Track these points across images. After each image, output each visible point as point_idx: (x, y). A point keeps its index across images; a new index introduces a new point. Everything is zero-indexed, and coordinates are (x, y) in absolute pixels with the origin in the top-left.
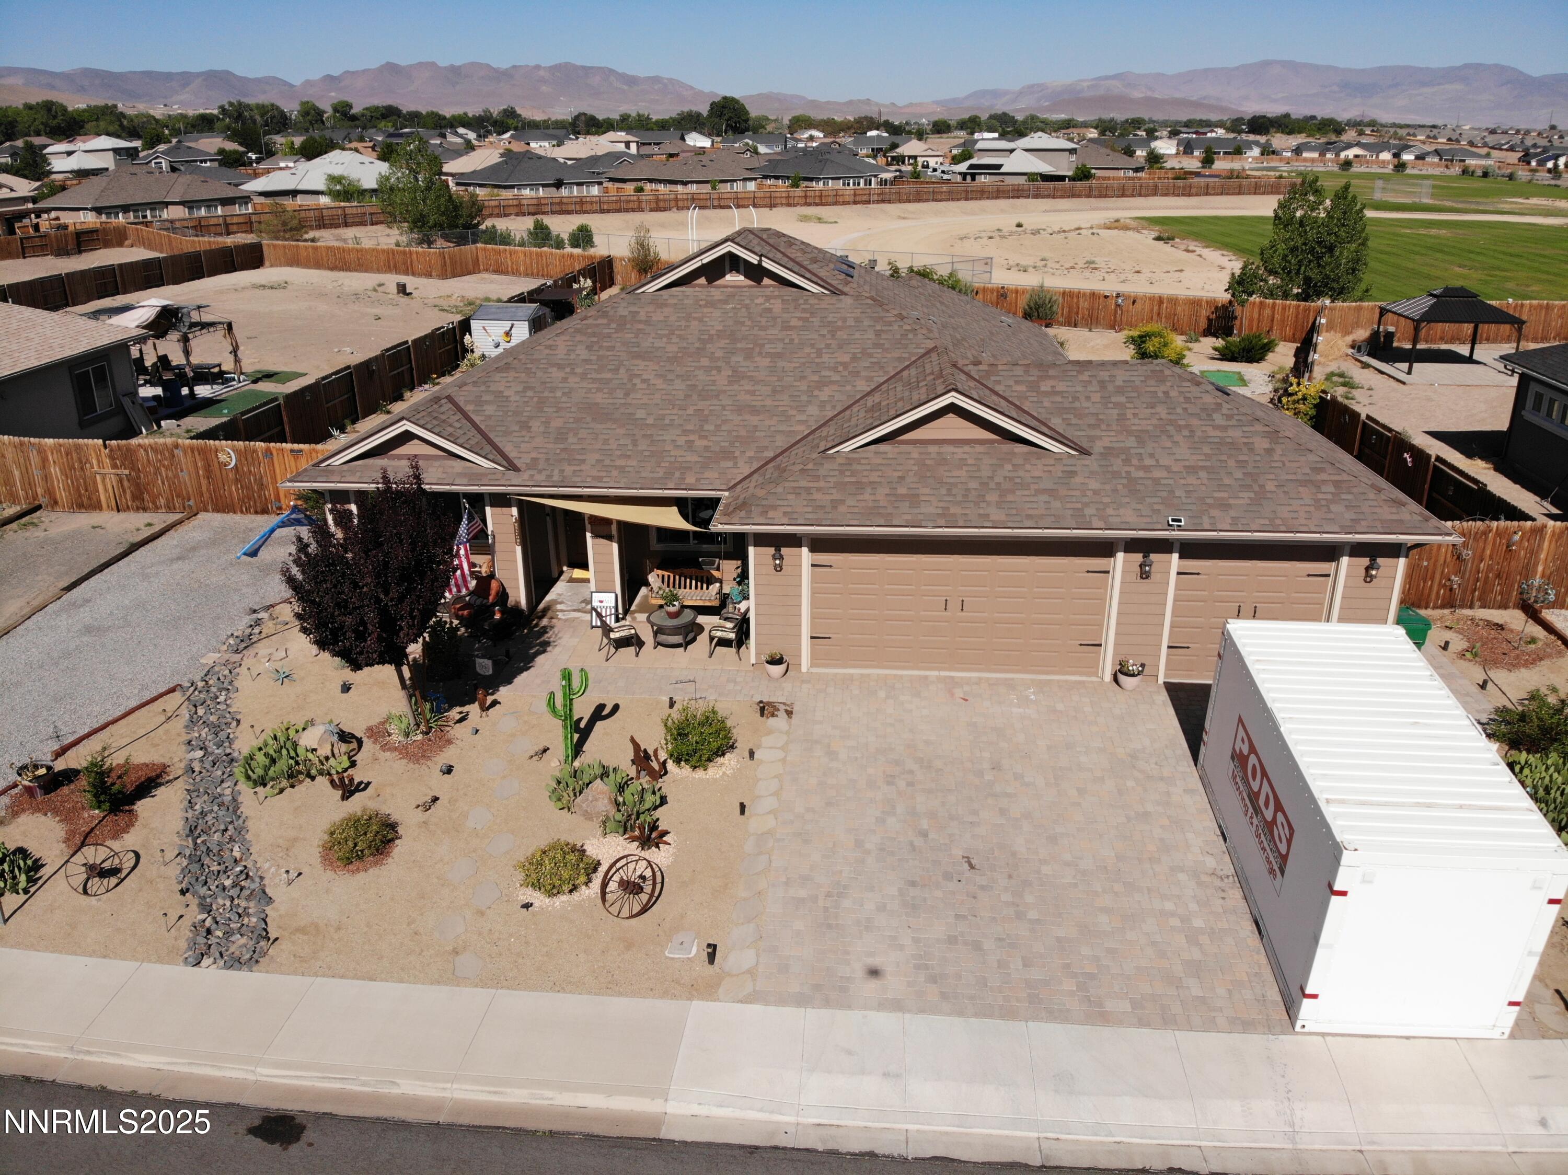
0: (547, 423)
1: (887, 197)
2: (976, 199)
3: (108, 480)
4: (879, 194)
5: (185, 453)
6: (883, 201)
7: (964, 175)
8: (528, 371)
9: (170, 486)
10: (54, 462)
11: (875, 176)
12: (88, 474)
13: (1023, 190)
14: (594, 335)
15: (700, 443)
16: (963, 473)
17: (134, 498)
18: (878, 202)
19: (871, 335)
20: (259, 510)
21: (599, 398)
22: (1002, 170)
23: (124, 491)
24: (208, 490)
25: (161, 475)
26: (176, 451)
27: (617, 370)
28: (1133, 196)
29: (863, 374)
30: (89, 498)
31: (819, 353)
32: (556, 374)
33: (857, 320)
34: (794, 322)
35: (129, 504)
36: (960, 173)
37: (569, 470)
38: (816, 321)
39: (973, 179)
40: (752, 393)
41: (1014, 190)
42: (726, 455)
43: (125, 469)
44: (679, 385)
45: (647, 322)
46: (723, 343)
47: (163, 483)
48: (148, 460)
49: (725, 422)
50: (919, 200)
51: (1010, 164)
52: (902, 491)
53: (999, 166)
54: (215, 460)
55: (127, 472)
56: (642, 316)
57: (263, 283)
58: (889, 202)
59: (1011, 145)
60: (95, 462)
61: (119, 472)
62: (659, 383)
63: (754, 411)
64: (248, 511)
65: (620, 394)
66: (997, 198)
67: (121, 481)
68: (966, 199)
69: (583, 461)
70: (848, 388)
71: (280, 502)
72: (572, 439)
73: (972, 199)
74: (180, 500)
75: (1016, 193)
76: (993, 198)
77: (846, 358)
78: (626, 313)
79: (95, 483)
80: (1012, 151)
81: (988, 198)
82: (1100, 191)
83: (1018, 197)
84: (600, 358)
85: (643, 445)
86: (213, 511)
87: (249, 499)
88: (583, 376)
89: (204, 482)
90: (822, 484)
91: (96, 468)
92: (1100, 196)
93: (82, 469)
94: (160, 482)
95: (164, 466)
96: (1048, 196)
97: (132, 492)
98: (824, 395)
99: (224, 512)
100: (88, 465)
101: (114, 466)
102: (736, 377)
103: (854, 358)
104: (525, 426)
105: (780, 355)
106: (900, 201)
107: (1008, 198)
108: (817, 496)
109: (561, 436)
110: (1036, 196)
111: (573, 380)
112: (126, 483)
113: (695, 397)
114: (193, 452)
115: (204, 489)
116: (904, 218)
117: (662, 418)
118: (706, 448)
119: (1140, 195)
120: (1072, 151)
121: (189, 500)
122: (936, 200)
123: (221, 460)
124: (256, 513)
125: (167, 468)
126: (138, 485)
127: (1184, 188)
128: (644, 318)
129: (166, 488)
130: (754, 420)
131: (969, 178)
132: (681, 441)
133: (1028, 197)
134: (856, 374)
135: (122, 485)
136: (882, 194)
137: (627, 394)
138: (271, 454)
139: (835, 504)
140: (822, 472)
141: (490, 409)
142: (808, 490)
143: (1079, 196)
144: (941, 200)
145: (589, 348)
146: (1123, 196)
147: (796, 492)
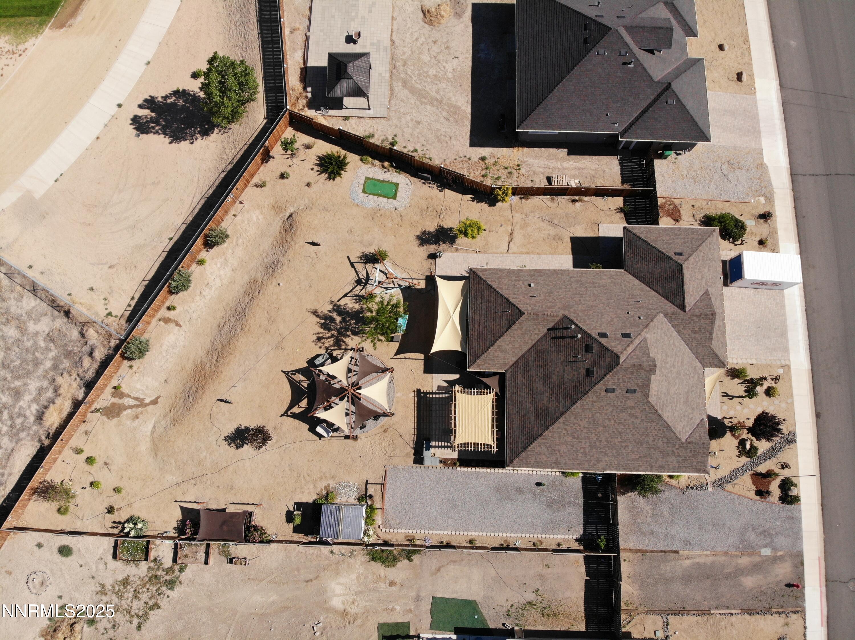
15: (692, 375)
21: (682, 401)
84: (671, 403)
141: (687, 429)
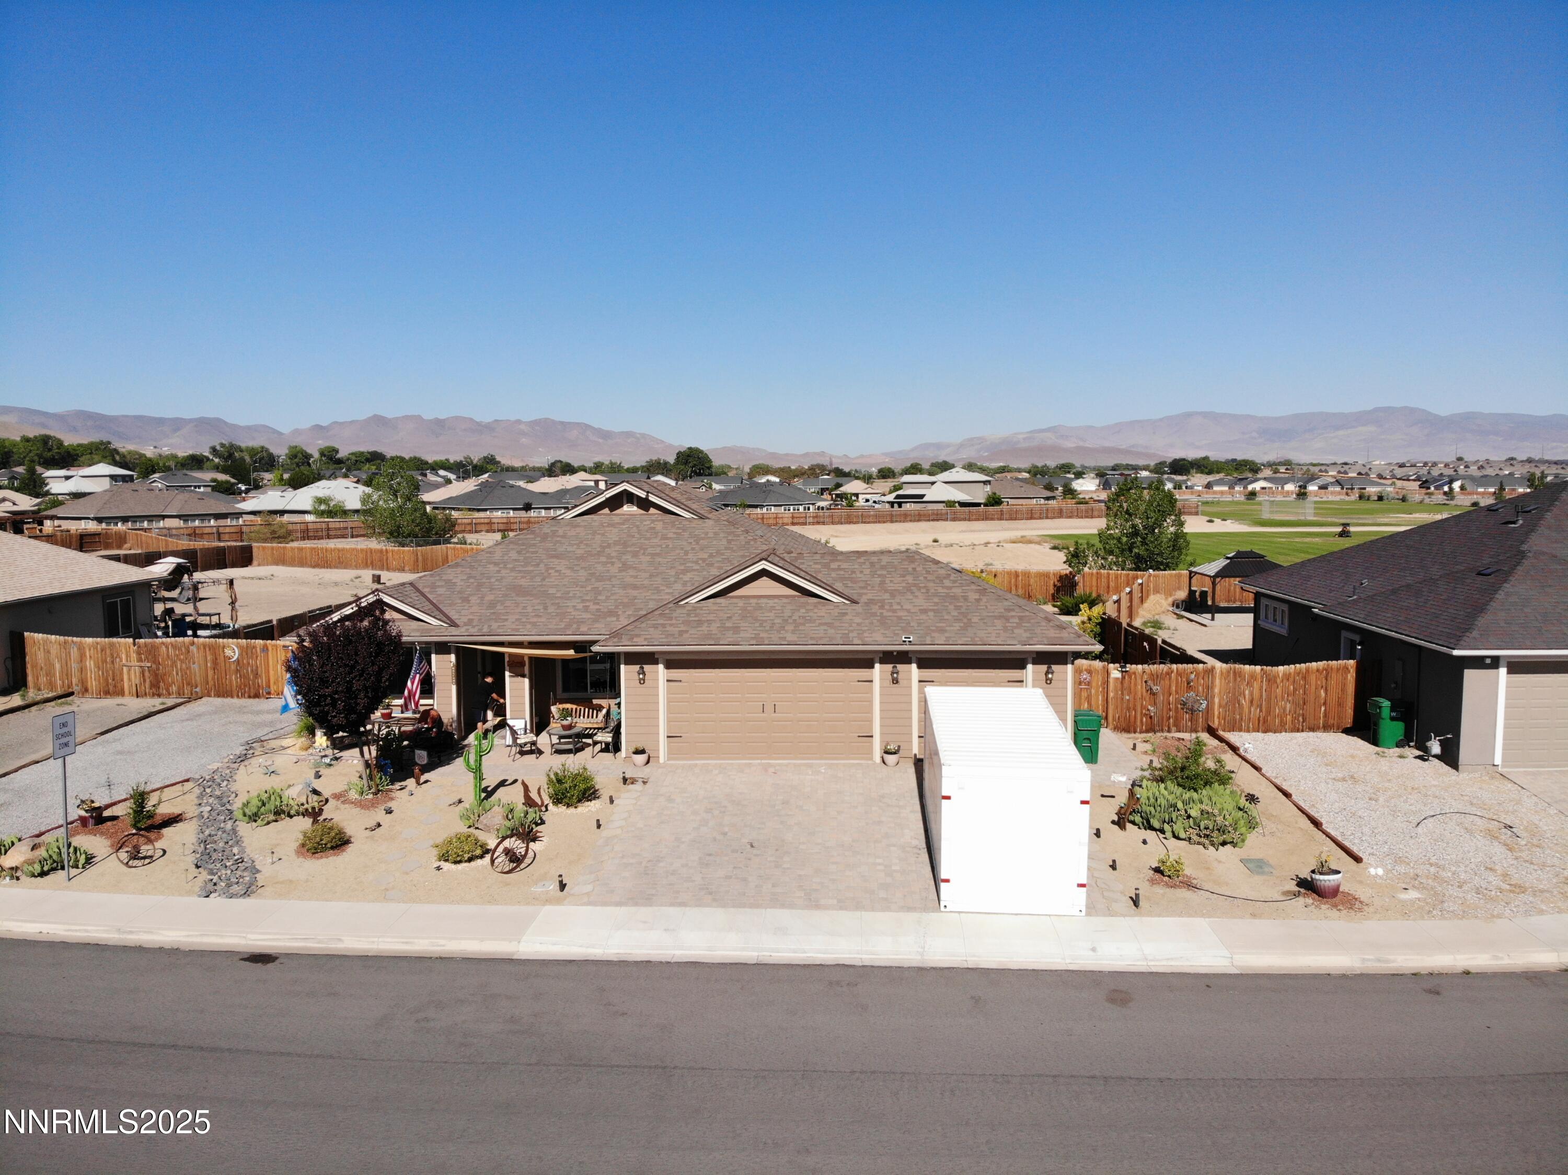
0: (482, 598)
1: (822, 520)
2: (900, 522)
3: (132, 672)
4: (814, 517)
5: (198, 648)
6: (818, 523)
7: (892, 504)
8: (472, 567)
9: (182, 676)
10: (90, 657)
11: (813, 504)
12: (117, 666)
13: (941, 514)
14: (523, 544)
15: (593, 607)
16: (772, 615)
17: (152, 685)
18: (813, 524)
19: (724, 542)
20: (252, 694)
21: (523, 582)
22: (925, 499)
23: (144, 681)
24: (213, 679)
25: (176, 667)
26: (191, 648)
27: (538, 565)
28: (1040, 518)
29: (716, 565)
30: (115, 686)
31: (686, 553)
32: (492, 568)
33: (716, 534)
34: (671, 535)
35: (147, 691)
36: (888, 502)
37: (495, 625)
38: (686, 534)
39: (900, 506)
40: (636, 577)
41: (933, 514)
42: (611, 613)
43: (148, 662)
44: (583, 573)
45: (564, 536)
46: (617, 548)
47: (177, 674)
48: (168, 655)
49: (613, 594)
50: (850, 523)
51: (931, 494)
52: (728, 624)
53: (922, 496)
54: (222, 654)
55: (149, 665)
56: (561, 532)
57: (252, 576)
58: (823, 523)
59: (932, 479)
60: (124, 656)
61: (143, 664)
62: (568, 572)
63: (635, 587)
64: (243, 696)
65: (538, 579)
66: (919, 520)
67: (143, 673)
68: (892, 522)
69: (507, 620)
70: (705, 573)
71: (269, 687)
72: (499, 607)
73: (896, 521)
74: (189, 688)
75: (935, 517)
76: (915, 521)
77: (706, 556)
78: (549, 531)
79: (121, 673)
80: (933, 483)
81: (911, 521)
82: (1011, 515)
83: (938, 520)
85: (551, 609)
86: (215, 696)
87: (245, 686)
88: (512, 570)
89: (210, 673)
90: (674, 622)
91: (124, 661)
92: (1011, 519)
93: (113, 662)
94: (175, 673)
95: (180, 659)
96: (965, 519)
97: (151, 681)
98: (687, 577)
99: (223, 696)
100: (118, 660)
101: (140, 660)
102: (625, 567)
103: (711, 556)
104: (466, 600)
105: (658, 555)
106: (833, 523)
107: (929, 520)
108: (668, 628)
109: (492, 605)
110: (954, 520)
111: (504, 572)
112: (147, 674)
113: (593, 580)
114: (205, 648)
115: (210, 678)
116: (836, 537)
117: (568, 593)
118: (598, 610)
119: (1047, 518)
120: (985, 482)
121: (196, 687)
122: (865, 523)
123: (227, 654)
124: (250, 697)
125: (182, 661)
126: (156, 675)
127: (1087, 511)
128: (561, 534)
129: (179, 678)
130: (635, 593)
131: (896, 505)
132: (580, 606)
133: (946, 520)
134: (711, 565)
135: (144, 676)
136: (816, 517)
137: (544, 579)
138: (267, 649)
139: (681, 633)
140: (674, 615)
141: (441, 591)
142: (663, 626)
143: (992, 519)
144: (869, 523)
145: (519, 552)
146: (1031, 518)
147: (655, 627)
